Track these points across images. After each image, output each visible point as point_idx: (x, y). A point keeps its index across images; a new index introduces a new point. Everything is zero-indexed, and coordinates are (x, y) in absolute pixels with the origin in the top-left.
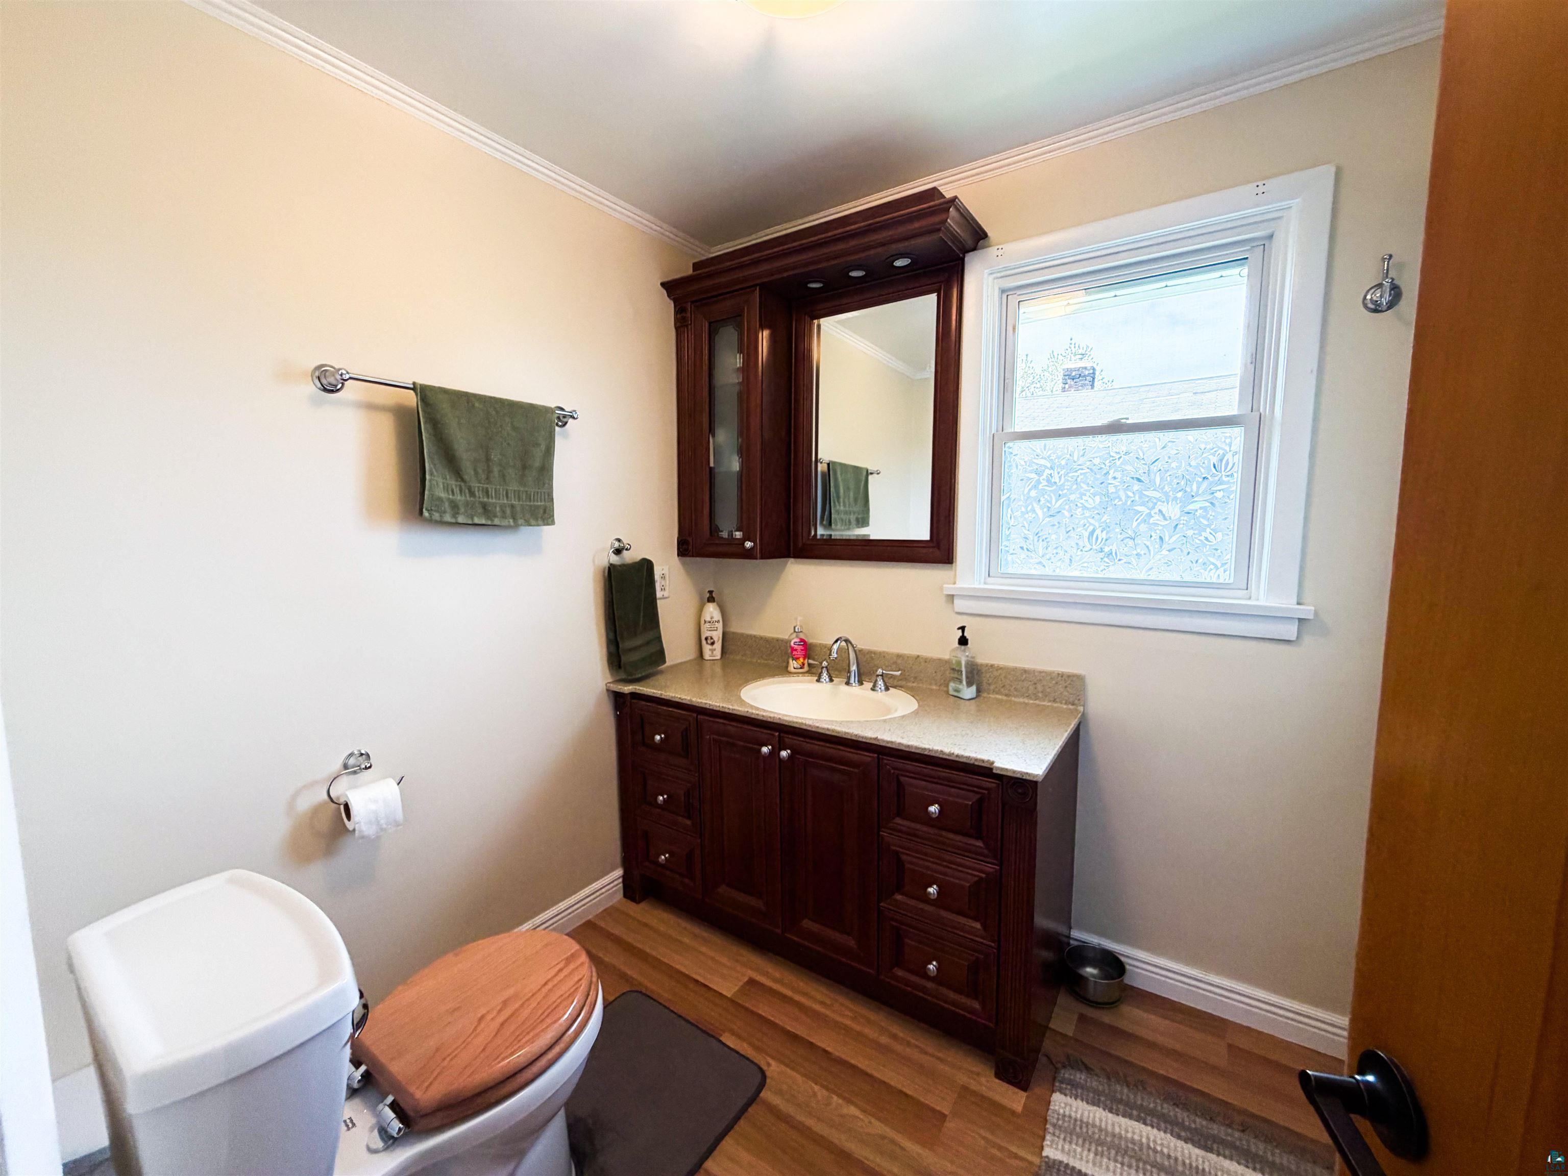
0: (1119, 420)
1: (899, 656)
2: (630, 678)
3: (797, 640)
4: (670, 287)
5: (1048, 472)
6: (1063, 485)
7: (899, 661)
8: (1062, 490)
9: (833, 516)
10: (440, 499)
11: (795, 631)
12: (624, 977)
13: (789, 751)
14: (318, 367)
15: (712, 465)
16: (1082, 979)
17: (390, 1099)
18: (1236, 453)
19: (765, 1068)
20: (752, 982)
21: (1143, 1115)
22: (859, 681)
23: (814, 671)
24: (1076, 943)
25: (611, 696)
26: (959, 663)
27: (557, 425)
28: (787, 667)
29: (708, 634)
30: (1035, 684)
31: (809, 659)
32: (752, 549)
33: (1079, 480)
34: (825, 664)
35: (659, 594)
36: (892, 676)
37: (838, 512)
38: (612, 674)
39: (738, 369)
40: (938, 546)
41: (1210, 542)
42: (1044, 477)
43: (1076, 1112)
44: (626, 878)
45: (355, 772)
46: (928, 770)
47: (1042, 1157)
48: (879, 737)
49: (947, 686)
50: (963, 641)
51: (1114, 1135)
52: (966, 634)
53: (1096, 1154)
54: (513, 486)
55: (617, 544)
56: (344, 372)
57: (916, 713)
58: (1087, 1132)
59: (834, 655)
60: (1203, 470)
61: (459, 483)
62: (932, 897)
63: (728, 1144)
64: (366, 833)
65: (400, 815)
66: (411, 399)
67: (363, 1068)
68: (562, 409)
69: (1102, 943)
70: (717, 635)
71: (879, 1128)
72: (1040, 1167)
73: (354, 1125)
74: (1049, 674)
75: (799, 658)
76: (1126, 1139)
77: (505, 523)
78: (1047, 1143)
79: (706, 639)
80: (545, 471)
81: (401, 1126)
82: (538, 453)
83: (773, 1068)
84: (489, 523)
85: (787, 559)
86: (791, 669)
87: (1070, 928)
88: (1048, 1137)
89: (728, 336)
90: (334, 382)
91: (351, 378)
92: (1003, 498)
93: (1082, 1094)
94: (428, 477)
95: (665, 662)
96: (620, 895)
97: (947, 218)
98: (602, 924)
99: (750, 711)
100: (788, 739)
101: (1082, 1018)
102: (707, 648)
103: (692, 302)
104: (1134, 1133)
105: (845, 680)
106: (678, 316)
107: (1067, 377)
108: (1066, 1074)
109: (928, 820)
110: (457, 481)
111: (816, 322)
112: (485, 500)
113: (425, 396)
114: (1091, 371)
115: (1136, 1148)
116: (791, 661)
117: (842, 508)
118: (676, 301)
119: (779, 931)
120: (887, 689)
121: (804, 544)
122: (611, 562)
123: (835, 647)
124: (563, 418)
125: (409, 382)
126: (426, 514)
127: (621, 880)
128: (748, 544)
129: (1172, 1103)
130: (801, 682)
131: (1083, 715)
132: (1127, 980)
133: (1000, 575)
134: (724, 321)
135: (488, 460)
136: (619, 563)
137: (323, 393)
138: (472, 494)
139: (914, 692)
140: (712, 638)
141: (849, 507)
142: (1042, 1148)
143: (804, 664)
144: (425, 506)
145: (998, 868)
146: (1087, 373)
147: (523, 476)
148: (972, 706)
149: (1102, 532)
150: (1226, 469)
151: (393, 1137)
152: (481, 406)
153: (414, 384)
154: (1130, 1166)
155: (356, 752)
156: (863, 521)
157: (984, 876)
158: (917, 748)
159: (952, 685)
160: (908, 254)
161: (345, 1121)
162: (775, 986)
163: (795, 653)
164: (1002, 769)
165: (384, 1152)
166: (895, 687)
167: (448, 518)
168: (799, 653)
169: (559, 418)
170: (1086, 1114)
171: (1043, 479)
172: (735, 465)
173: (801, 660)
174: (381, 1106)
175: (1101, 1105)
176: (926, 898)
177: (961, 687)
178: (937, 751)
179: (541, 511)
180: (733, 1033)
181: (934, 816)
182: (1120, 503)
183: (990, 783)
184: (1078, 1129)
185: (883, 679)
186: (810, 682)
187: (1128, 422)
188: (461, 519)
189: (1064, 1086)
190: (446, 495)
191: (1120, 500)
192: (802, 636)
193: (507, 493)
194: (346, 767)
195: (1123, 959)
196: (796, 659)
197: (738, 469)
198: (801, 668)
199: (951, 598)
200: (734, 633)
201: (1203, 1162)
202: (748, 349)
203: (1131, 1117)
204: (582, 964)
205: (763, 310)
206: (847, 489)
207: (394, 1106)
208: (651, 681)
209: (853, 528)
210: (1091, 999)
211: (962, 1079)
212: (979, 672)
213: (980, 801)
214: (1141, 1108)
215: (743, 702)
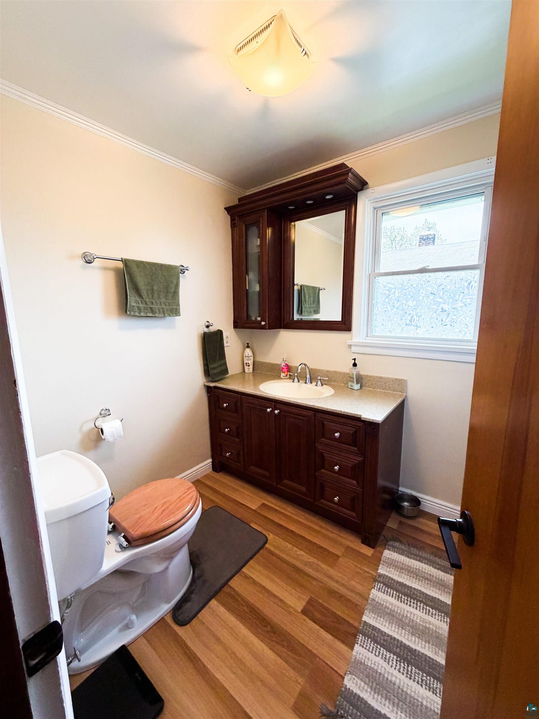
0: (425, 267)
1: (327, 371)
2: (214, 380)
3: (284, 364)
4: (229, 210)
5: (393, 290)
6: (400, 296)
7: (328, 373)
8: (400, 298)
9: (303, 309)
10: (133, 306)
11: (283, 361)
12: (213, 501)
13: (279, 411)
14: (84, 253)
15: (247, 288)
16: (403, 507)
17: (123, 534)
18: (476, 282)
19: (267, 536)
20: (263, 504)
21: (421, 559)
22: (310, 382)
23: (291, 378)
24: (401, 493)
25: (206, 387)
26: (353, 374)
27: (181, 273)
28: (280, 376)
29: (247, 362)
30: (385, 383)
31: (290, 372)
32: (264, 325)
33: (407, 294)
34: (296, 374)
35: (225, 345)
36: (324, 380)
37: (306, 308)
38: (206, 380)
39: (258, 246)
40: (345, 324)
41: (463, 321)
42: (392, 293)
43: (394, 557)
44: (213, 462)
45: (104, 416)
46: (336, 419)
47: (377, 573)
48: (315, 405)
49: (348, 384)
50: (355, 365)
51: (408, 566)
52: (356, 362)
53: (400, 573)
54: (163, 300)
55: (207, 324)
56: (94, 255)
57: (333, 396)
58: (397, 565)
59: (299, 371)
60: (461, 289)
61: (141, 299)
62: (336, 471)
63: (251, 562)
64: (110, 440)
65: (122, 434)
66: (121, 265)
67: (113, 524)
68: (183, 266)
69: (412, 493)
70: (251, 362)
71: (312, 560)
72: (376, 576)
73: (110, 543)
74: (392, 379)
75: (285, 372)
76: (414, 568)
77: (160, 316)
78: (380, 567)
79: (246, 364)
80: (176, 293)
81: (127, 543)
82: (173, 286)
83: (271, 537)
84: (154, 316)
85: (280, 329)
86: (282, 377)
87: (399, 486)
88: (381, 565)
89: (254, 231)
90: (91, 259)
91: (97, 257)
92: (374, 302)
93: (397, 551)
94: (128, 297)
95: (228, 374)
96: (211, 469)
97: (348, 177)
98: (204, 481)
99: (262, 394)
100: (278, 406)
101: (401, 523)
102: (246, 368)
103: (238, 216)
104: (417, 566)
105: (305, 381)
106: (232, 222)
107: (421, 239)
108: (391, 543)
109: (336, 439)
110: (140, 298)
111: (293, 223)
112: (152, 306)
113: (126, 263)
114: (433, 236)
115: (417, 571)
116: (282, 373)
117: (307, 306)
118: (230, 215)
119: (275, 484)
120: (322, 385)
121: (287, 323)
122: (205, 331)
123: (300, 367)
124: (183, 270)
125: (119, 258)
126: (128, 312)
127: (211, 463)
128: (263, 323)
129: (434, 555)
130: (286, 382)
131: (406, 396)
132: (421, 507)
133: (372, 336)
134: (253, 224)
135: (153, 289)
136: (208, 332)
137: (87, 264)
138: (146, 304)
139: (333, 387)
140: (248, 363)
141: (311, 305)
142: (378, 570)
143: (287, 375)
144: (128, 309)
145: (363, 459)
146: (431, 237)
147: (167, 296)
148: (357, 393)
149: (417, 317)
150: (471, 289)
151: (124, 547)
152: (149, 267)
153: (122, 258)
154: (413, 577)
155: (104, 409)
156: (317, 311)
157: (357, 462)
158: (331, 409)
159: (350, 384)
160: (331, 193)
161: (107, 542)
162: (273, 506)
163: (283, 370)
164: (364, 418)
165: (121, 553)
166: (326, 385)
167: (137, 314)
168: (285, 370)
169: (181, 270)
170: (398, 558)
171: (392, 294)
172: (257, 288)
173: (286, 373)
174: (120, 537)
175: (405, 555)
176: (334, 471)
177: (353, 384)
178: (339, 411)
179: (175, 310)
180: (256, 523)
181: (337, 437)
182: (425, 304)
183: (360, 424)
184: (394, 563)
185: (320, 381)
186: (289, 382)
187: (429, 268)
188: (142, 314)
189: (389, 547)
190: (136, 305)
191: (425, 303)
192: (286, 362)
193: (161, 303)
194: (101, 414)
195: (420, 499)
196: (284, 372)
197: (258, 290)
198: (286, 376)
199: (350, 346)
200: (258, 361)
201: (444, 577)
202: (262, 236)
203: (416, 560)
204: (194, 491)
205: (269, 219)
206: (310, 297)
207: (124, 537)
208: (223, 381)
209: (313, 314)
210: (406, 515)
211: (348, 543)
212: (362, 378)
213: (356, 432)
214: (420, 557)
215: (260, 391)
